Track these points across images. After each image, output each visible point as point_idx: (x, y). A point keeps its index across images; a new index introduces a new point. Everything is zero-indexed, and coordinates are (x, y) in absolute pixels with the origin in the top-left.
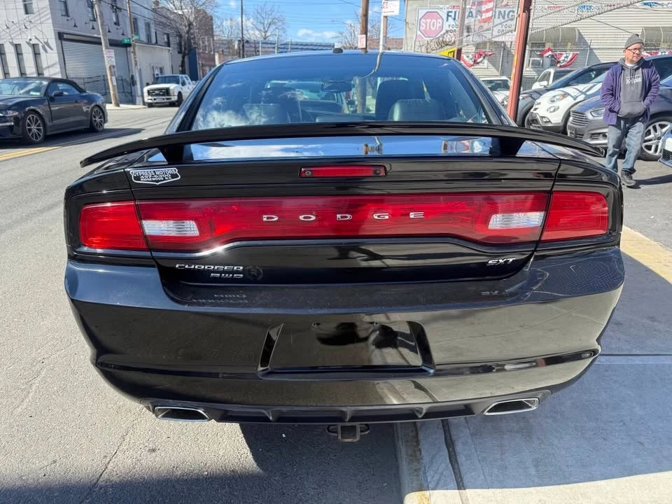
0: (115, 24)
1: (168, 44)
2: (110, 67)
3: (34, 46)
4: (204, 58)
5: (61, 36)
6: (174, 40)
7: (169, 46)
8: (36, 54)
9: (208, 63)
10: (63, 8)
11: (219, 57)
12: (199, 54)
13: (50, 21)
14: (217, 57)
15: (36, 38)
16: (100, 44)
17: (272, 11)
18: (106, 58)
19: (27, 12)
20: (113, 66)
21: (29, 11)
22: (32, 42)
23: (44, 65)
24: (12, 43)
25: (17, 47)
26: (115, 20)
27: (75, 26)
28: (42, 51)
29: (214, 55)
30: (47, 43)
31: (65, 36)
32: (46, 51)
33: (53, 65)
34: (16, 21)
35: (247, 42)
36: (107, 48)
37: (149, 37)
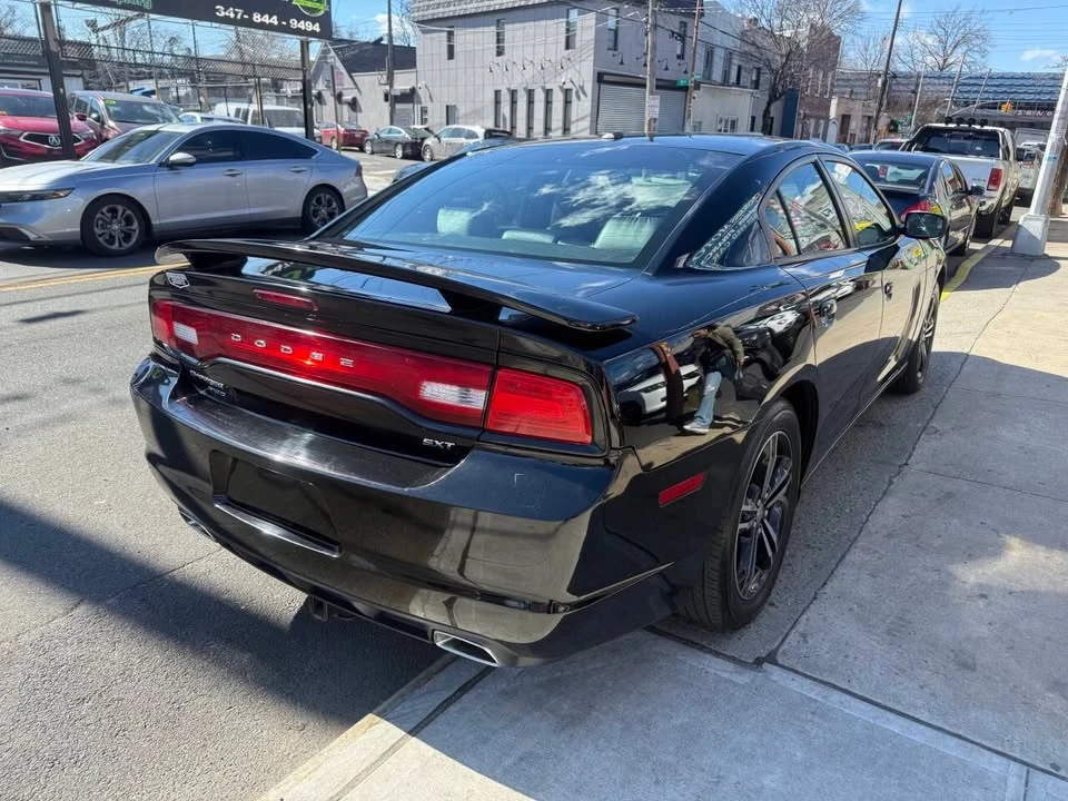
0: (679, 57)
1: (756, 85)
2: (650, 121)
3: (567, 92)
4: (810, 106)
5: (600, 78)
6: (766, 77)
7: (757, 88)
8: (567, 102)
9: (815, 113)
10: (612, 38)
11: (838, 104)
12: (802, 98)
13: (592, 57)
14: (834, 102)
15: (572, 82)
16: (644, 86)
17: (968, 19)
18: (647, 108)
19: (568, 47)
20: (655, 119)
21: (571, 45)
22: (566, 87)
23: (573, 118)
24: (543, 88)
25: (548, 92)
26: (679, 52)
27: (622, 63)
28: (574, 98)
29: (829, 101)
30: (582, 88)
31: (606, 78)
32: (579, 98)
33: (583, 118)
34: (553, 61)
35: (895, 76)
36: (652, 93)
37: (726, 74)
